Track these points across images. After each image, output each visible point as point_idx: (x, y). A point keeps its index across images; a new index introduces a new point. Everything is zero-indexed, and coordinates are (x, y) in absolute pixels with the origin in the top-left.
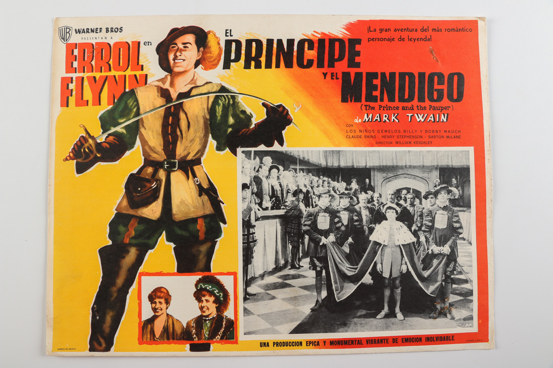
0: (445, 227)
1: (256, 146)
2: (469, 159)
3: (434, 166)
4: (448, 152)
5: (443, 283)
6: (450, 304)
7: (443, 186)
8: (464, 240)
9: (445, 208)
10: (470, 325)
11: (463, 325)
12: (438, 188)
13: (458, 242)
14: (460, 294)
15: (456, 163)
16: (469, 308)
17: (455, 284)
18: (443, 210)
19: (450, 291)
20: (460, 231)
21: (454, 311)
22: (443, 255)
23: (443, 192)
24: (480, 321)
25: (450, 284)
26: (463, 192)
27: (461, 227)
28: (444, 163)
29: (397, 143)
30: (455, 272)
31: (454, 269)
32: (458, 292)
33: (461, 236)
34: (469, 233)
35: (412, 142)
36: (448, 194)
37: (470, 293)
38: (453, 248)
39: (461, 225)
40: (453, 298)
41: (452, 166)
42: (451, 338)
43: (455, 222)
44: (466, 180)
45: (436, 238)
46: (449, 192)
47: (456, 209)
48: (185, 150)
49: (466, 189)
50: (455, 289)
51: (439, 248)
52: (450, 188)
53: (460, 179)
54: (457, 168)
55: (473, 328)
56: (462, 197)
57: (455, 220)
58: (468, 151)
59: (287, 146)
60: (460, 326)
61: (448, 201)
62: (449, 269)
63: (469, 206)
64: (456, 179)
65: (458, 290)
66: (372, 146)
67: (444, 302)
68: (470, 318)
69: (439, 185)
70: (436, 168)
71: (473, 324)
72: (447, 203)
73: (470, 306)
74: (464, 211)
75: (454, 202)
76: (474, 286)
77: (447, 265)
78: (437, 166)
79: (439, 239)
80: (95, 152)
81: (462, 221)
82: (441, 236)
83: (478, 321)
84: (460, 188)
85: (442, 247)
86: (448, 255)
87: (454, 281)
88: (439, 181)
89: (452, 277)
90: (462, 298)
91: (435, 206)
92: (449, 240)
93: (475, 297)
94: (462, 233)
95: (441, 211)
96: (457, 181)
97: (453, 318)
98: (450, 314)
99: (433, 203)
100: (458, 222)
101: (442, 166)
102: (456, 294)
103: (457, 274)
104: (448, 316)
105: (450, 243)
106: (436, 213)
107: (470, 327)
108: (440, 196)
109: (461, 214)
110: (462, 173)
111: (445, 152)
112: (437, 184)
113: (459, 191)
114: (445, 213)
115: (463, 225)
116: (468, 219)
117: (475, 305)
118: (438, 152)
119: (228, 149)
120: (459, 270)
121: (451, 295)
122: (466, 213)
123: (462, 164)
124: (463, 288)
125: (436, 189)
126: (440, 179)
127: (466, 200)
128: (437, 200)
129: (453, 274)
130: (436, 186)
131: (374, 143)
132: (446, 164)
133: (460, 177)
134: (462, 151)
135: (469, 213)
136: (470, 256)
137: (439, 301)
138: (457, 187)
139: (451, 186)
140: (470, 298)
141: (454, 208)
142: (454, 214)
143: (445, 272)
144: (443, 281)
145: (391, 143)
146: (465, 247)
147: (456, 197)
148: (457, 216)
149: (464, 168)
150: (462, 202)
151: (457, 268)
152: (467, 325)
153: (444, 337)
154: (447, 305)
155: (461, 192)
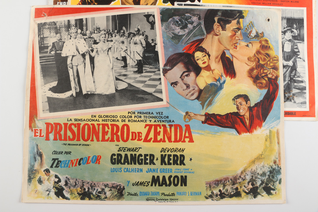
0: (290, 51)
1: (185, 2)
2: (303, 14)
3: (283, 17)
4: (292, 10)
5: (289, 82)
6: (293, 94)
7: (289, 28)
8: (301, 58)
9: (290, 41)
10: (305, 107)
11: (300, 107)
12: (286, 29)
13: (297, 59)
14: (299, 89)
15: (296, 16)
16: (304, 97)
17: (296, 83)
18: (289, 41)
19: (293, 86)
20: (298, 53)
21: (295, 98)
22: (289, 66)
23: (288, 32)
24: (311, 105)
25: (293, 83)
26: (300, 32)
27: (299, 52)
28: (289, 16)
29: (263, 3)
30: (296, 76)
31: (295, 75)
32: (297, 87)
33: (299, 56)
34: (303, 55)
35: (272, 4)
36: (292, 33)
37: (305, 88)
38: (295, 63)
39: (299, 50)
40: (294, 91)
41: (294, 17)
42: (294, 114)
43: (296, 49)
44: (302, 26)
45: (285, 56)
46: (292, 32)
47: (296, 41)
48: (145, 2)
49: (301, 31)
50: (296, 86)
51: (286, 62)
52: (292, 30)
53: (298, 25)
54: (297, 19)
55: (306, 108)
56: (299, 35)
57: (295, 47)
58: (303, 10)
59: (203, 2)
60: (299, 107)
61: (291, 37)
62: (292, 74)
63: (303, 40)
64: (296, 25)
65: (297, 86)
66: (249, 4)
67: (290, 93)
68: (305, 103)
69: (286, 28)
70: (285, 19)
71: (306, 106)
72: (291, 38)
73: (305, 96)
74: (300, 43)
75: (294, 37)
76: (307, 85)
77: (291, 72)
78: (286, 17)
79: (287, 57)
80: (94, 2)
81: (299, 48)
82: (288, 56)
83: (309, 105)
84: (298, 30)
85: (288, 62)
86: (291, 67)
87: (295, 81)
88: (286, 25)
89: (294, 79)
90: (300, 91)
91: (284, 39)
92: (292, 58)
93: (307, 91)
94: (299, 55)
95: (287, 42)
96: (297, 26)
97: (295, 102)
98: (293, 100)
99: (283, 37)
100: (297, 48)
101: (288, 17)
102: (297, 89)
103: (297, 78)
104: (292, 100)
105: (292, 60)
106: (285, 43)
107: (305, 108)
108: (287, 34)
109: (298, 44)
110: (299, 22)
111: (290, 10)
112: (285, 27)
113: (297, 31)
114: (290, 43)
115: (300, 51)
116: (302, 47)
117: (307, 95)
118: (286, 10)
119: (169, 3)
120: (298, 75)
121: (294, 89)
122: (301, 44)
123: (300, 17)
124: (300, 85)
125: (285, 30)
126: (287, 24)
127: (301, 37)
128: (285, 36)
129: (295, 77)
130: (284, 28)
131: (251, 3)
132: (290, 16)
133: (298, 24)
134: (299, 10)
135: (303, 44)
136: (304, 67)
137: (287, 92)
138: (296, 29)
139: (293, 28)
140: (304, 91)
141: (295, 41)
142: (295, 44)
143: (290, 76)
144: (289, 81)
145: (260, 3)
146: (301, 63)
147: (296, 35)
148: (297, 45)
149: (300, 19)
150: (299, 38)
151: (297, 74)
152: (303, 106)
153: (290, 113)
154: (291, 94)
155: (299, 32)
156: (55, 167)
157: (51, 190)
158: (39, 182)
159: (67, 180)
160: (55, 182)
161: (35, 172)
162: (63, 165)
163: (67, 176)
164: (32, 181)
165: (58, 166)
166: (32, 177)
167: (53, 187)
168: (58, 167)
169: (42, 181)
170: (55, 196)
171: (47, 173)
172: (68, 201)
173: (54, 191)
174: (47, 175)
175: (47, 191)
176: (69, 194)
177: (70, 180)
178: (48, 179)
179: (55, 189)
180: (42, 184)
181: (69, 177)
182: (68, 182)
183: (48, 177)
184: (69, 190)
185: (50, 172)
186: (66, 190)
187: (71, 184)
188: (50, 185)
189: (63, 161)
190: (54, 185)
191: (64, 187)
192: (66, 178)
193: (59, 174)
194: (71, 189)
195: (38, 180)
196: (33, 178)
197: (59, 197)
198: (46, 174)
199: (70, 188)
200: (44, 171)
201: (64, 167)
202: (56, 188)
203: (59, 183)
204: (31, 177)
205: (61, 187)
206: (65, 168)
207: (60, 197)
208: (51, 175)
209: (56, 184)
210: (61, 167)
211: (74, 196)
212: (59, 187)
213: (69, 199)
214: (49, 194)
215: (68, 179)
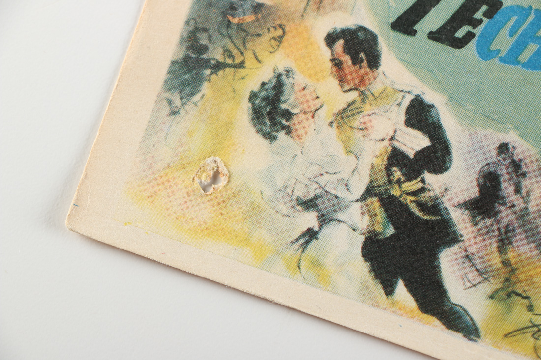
156: (433, 36)
157: (339, 205)
158: (257, 115)
159: (503, 171)
160: (396, 157)
161: (249, 18)
162: (503, 42)
163: (511, 137)
164: (206, 88)
165: (460, 34)
166: (216, 54)
167: (369, 192)
168: (460, 44)
169: (288, 115)
170: (361, 268)
171: (356, 61)
172: (456, 339)
173: (364, 224)
174: (342, 80)
175: (308, 204)
176: (488, 288)
177: (526, 183)
178: (344, 115)
179: (381, 216)
180: (282, 135)
181: (523, 148)
182: (507, 188)
183: (354, 95)
184: (496, 261)
185: (374, 61)
186: (472, 250)
187: (523, 215)
188: (346, 163)
189: (513, 9)
190: (382, 179)
191: (460, 220)
192: (493, 154)
193: (454, 101)
194: (511, 255)
195: (253, 96)
196: (218, 67)
197: (389, 290)
198: (337, 64)
199: (504, 241)
200: (331, 40)
201: (512, 58)
202: (392, 206)
203: (428, 176)
204: (203, 49)
205: (434, 207)
206: (515, 73)
207: (401, 289)
208: (377, 88)
209: (397, 174)
210: (486, 53)
211: (520, 316)
212: (421, 205)
213: (470, 331)
214: (311, 235)
215: (516, 166)
